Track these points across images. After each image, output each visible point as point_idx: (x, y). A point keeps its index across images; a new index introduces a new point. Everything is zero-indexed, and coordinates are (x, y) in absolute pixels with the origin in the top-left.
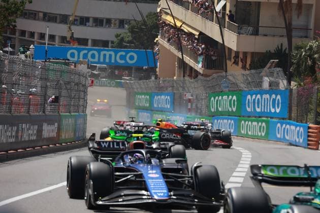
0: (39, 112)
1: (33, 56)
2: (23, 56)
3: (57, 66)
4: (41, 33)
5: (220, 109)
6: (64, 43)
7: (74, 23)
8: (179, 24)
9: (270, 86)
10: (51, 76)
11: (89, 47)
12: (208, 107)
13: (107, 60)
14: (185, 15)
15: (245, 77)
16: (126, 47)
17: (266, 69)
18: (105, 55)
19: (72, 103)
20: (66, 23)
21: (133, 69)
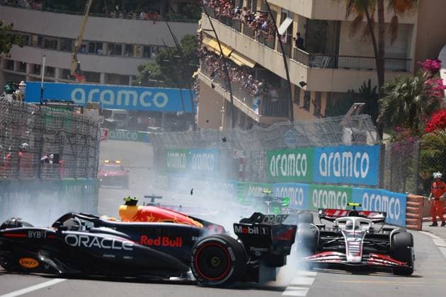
0: (32, 177)
1: (24, 98)
2: (9, 97)
3: (57, 112)
4: (36, 65)
5: (284, 174)
6: (67, 78)
7: (81, 49)
8: (226, 52)
9: (353, 140)
10: (49, 125)
11: (102, 84)
12: (267, 169)
13: (127, 103)
14: (236, 39)
15: (318, 127)
16: (153, 84)
17: (348, 115)
18: (123, 96)
19: (78, 164)
20: (70, 50)
21: (163, 115)
